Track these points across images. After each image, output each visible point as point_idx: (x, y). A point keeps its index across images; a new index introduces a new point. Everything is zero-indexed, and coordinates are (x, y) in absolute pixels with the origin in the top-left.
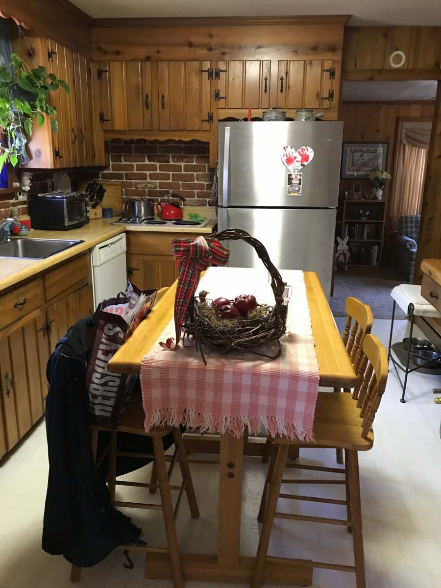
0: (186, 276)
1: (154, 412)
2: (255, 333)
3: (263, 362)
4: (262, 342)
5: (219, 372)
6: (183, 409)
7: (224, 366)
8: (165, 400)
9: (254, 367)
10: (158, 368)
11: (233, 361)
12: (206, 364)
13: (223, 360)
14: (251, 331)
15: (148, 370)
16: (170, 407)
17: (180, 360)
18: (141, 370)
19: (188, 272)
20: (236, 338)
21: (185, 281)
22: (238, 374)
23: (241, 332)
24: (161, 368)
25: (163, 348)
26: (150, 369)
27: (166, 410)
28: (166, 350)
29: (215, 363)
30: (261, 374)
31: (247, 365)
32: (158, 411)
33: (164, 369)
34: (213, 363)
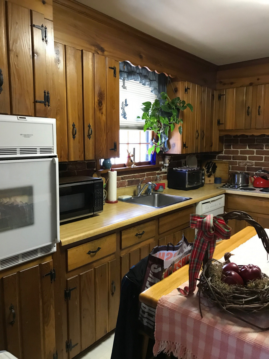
0: (199, 243)
1: (163, 342)
2: (247, 303)
3: (252, 330)
4: (255, 312)
5: (211, 328)
6: (184, 347)
7: (216, 323)
8: (172, 335)
9: (241, 333)
10: (168, 308)
11: (226, 321)
12: (202, 317)
13: (218, 318)
14: (244, 300)
15: (162, 308)
16: (176, 342)
17: (185, 307)
18: (157, 307)
19: (200, 240)
20: (230, 302)
21: (198, 246)
22: (226, 335)
23: (235, 298)
24: (170, 309)
25: (179, 293)
26: (162, 307)
27: (172, 343)
28: (182, 295)
29: (210, 318)
30: (245, 342)
31: (236, 329)
32: (166, 342)
33: (172, 311)
34: (208, 317)
